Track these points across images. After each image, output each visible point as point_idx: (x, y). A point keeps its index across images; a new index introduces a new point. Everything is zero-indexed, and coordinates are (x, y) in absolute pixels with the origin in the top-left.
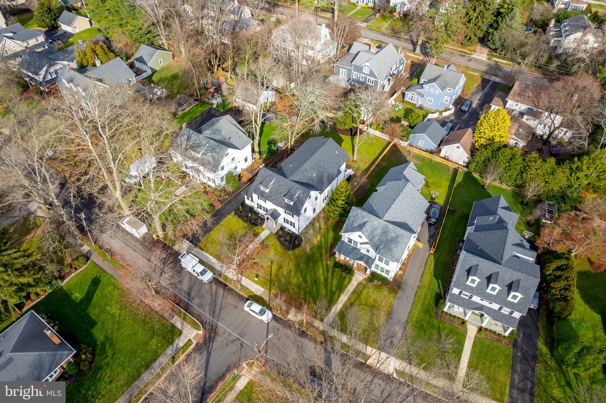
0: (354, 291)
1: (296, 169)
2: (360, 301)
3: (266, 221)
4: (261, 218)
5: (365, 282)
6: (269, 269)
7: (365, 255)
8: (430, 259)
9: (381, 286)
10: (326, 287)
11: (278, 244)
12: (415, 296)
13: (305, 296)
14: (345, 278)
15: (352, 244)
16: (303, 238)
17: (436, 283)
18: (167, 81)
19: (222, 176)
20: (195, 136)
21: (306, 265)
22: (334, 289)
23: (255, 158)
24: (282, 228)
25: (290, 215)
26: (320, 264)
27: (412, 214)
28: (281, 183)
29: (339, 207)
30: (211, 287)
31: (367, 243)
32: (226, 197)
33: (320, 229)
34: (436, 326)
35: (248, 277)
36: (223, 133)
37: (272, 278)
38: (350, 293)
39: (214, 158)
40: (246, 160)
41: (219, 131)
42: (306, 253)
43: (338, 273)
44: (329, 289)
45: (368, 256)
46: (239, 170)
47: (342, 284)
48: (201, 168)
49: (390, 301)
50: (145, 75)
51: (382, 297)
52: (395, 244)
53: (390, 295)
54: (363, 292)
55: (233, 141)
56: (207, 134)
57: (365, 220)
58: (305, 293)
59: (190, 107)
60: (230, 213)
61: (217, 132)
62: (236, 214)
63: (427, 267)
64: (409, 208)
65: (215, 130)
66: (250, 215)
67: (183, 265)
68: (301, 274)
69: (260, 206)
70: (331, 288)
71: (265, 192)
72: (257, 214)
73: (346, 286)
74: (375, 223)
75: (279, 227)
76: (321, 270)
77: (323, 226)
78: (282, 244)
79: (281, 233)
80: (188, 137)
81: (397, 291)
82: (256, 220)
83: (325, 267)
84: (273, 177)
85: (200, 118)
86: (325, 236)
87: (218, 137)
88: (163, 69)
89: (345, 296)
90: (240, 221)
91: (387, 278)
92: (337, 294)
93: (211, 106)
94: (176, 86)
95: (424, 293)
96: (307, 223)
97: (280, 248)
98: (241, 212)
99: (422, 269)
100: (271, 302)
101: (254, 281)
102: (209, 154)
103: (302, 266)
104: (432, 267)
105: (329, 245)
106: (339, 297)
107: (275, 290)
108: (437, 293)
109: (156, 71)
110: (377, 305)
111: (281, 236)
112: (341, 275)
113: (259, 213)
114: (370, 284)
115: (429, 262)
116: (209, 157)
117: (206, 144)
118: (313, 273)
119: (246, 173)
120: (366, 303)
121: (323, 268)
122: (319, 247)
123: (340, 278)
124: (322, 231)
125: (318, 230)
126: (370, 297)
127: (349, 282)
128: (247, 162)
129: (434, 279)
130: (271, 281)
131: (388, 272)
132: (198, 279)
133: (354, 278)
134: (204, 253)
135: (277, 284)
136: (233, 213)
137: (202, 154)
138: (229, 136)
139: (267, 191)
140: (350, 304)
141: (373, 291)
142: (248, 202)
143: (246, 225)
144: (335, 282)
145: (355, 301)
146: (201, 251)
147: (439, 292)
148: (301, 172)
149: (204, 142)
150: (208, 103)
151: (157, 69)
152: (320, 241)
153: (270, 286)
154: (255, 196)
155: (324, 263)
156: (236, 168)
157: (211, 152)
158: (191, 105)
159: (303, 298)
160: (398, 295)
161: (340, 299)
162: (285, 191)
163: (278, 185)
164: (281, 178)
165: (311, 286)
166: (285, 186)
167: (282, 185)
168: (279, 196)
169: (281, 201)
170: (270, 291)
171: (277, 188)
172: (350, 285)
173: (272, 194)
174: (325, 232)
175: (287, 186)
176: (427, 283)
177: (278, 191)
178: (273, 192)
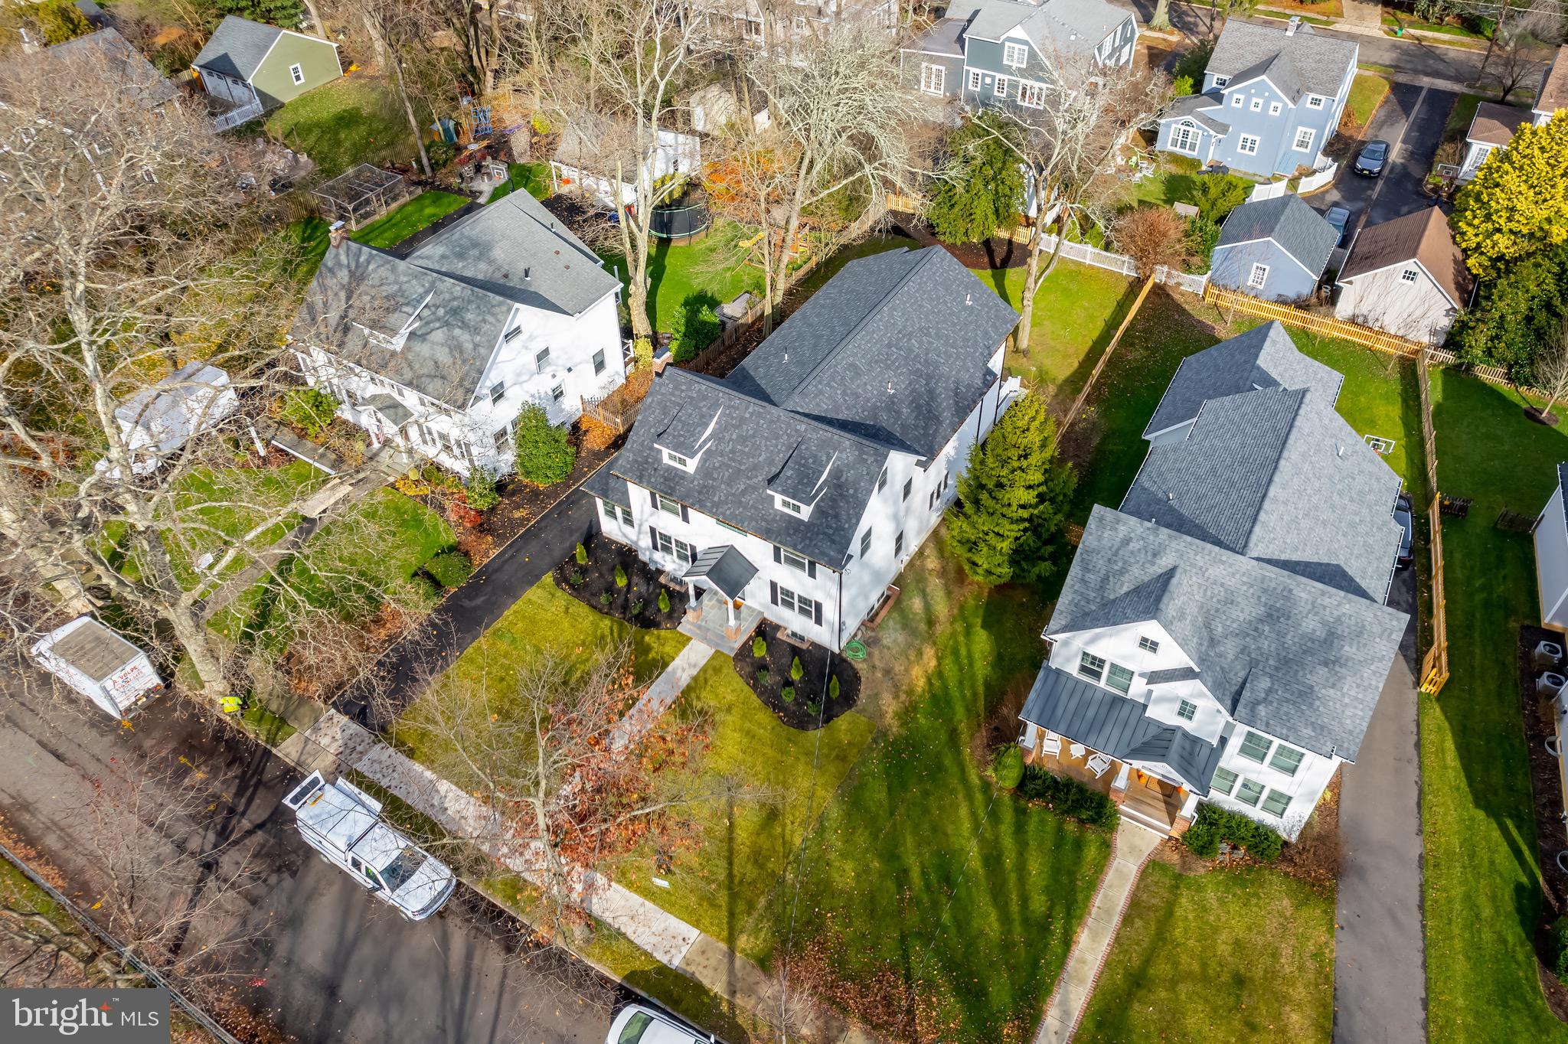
0: (1135, 907)
1: (808, 369)
2: (1175, 962)
3: (693, 602)
4: (671, 594)
5: (1175, 858)
6: (721, 830)
7: (1173, 730)
8: (1429, 723)
9: (1249, 868)
10: (998, 894)
11: (755, 700)
12: (1421, 907)
13: (906, 956)
14: (1079, 845)
15: (1102, 684)
16: (861, 667)
17: (1496, 833)
18: (316, 132)
19: (498, 428)
20: (381, 270)
21: (891, 792)
22: (1038, 903)
23: (636, 361)
24: (765, 631)
25: (801, 566)
26: (954, 782)
27: (1352, 525)
28: (748, 429)
29: (1013, 521)
30: (445, 940)
31: (1187, 674)
32: (517, 514)
33: (931, 622)
35: (622, 876)
36: (498, 253)
37: (737, 870)
38: (1116, 920)
39: (456, 348)
40: (600, 366)
42: (883, 734)
43: (1042, 822)
44: (1014, 908)
45: (1186, 735)
46: (571, 406)
47: (1072, 874)
48: (410, 399)
49: (1311, 947)
50: (238, 117)
51: (1271, 924)
52: (1322, 671)
53: (1305, 913)
54: (1179, 912)
55: (540, 284)
56: (428, 258)
57: (1165, 563)
58: (903, 938)
59: (394, 206)
60: (538, 578)
62: (562, 580)
63: (1430, 760)
64: (1336, 497)
65: (464, 241)
66: (621, 582)
67: (309, 837)
68: (875, 837)
69: (662, 542)
70: (1025, 900)
71: (683, 476)
72: (651, 575)
73: (1093, 885)
74: (1216, 572)
75: (749, 627)
76: (964, 811)
77: (942, 608)
78: (772, 700)
79: (760, 651)
80: (352, 274)
81: (1333, 890)
82: (648, 602)
83: (979, 797)
84: (715, 406)
86: (956, 653)
87: (479, 270)
88: (305, 100)
89: (1095, 936)
90: (581, 609)
91: (1273, 831)
92: (1057, 927)
93: (469, 200)
94: (347, 144)
95: (1458, 892)
96: (874, 598)
98: (583, 571)
99: (1412, 773)
100: (738, 1000)
101: (649, 893)
102: (438, 336)
103: (877, 793)
104: (1452, 760)
105: (981, 689)
106: (1068, 942)
107: (757, 930)
109: (282, 105)
110: (1258, 974)
111: (762, 666)
112: (1060, 829)
113: (660, 572)
114: (1200, 869)
115: (1430, 737)
116: (436, 349)
117: (422, 298)
118: (925, 829)
119: (600, 416)
120: (1204, 965)
121: (970, 797)
122: (939, 701)
123: (1059, 846)
124: (940, 628)
125: (923, 627)
126: (1216, 930)
127: (1100, 868)
128: (604, 375)
129: (1481, 814)
130: (732, 886)
131: (1280, 801)
132: (380, 902)
133: (1120, 841)
134: (418, 767)
135: (762, 902)
136: (548, 578)
137: (412, 334)
138: (522, 268)
139: (691, 466)
140: (1127, 982)
141: (1221, 901)
142: (611, 528)
143: (606, 624)
144: (1036, 867)
145: (1146, 961)
146: (402, 758)
148: (832, 378)
149: (415, 288)
150: (460, 191)
151: (286, 101)
152: (939, 673)
153: (732, 915)
154: (638, 495)
155: (975, 780)
156: (558, 395)
157: (447, 324)
158: (395, 199)
159: (894, 968)
160: (1343, 912)
161: (1075, 953)
162: (771, 462)
163: (734, 437)
164: (747, 408)
165: (925, 899)
166: (767, 439)
167: (754, 436)
168: (742, 487)
169: (756, 508)
170: (731, 940)
171: (733, 451)
172: (1110, 876)
173: (714, 480)
174: (954, 635)
175: (777, 438)
176: (1456, 841)
177: (740, 463)
178: (715, 468)
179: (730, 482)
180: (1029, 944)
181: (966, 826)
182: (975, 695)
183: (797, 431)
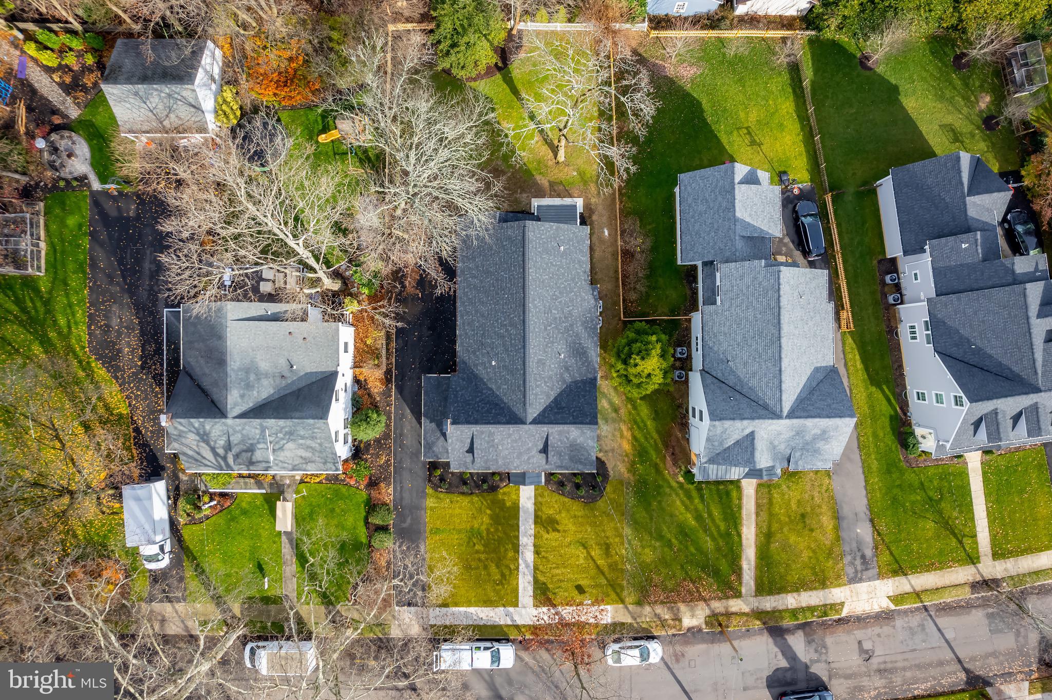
0: (758, 506)
2: (779, 521)
6: (592, 564)
8: (847, 348)
10: (706, 530)
11: (568, 500)
12: (859, 447)
13: (686, 573)
16: (601, 458)
17: (881, 396)
21: (646, 510)
26: (668, 490)
27: (815, 335)
32: (381, 461)
33: (616, 410)
34: (916, 484)
35: (566, 603)
36: (264, 366)
37: (608, 577)
38: (753, 517)
39: (307, 448)
41: (249, 369)
42: (629, 483)
44: (715, 533)
46: (350, 379)
47: (730, 507)
51: (808, 487)
52: (823, 442)
54: (774, 501)
55: (303, 365)
56: (236, 404)
57: (749, 431)
58: (682, 567)
60: (424, 493)
61: (252, 377)
63: (852, 370)
68: (650, 534)
70: (718, 527)
73: (740, 507)
74: (771, 427)
76: (678, 503)
77: (616, 401)
78: (575, 496)
79: (556, 478)
85: (100, 254)
86: (636, 422)
89: (748, 528)
90: (458, 497)
95: (870, 433)
97: (576, 508)
99: (845, 381)
100: (638, 620)
102: (290, 446)
103: (641, 515)
104: (859, 365)
105: (655, 436)
106: (739, 535)
107: (630, 595)
108: (891, 417)
110: (809, 509)
111: (560, 484)
115: (849, 357)
117: (263, 435)
118: (667, 518)
119: (366, 368)
120: (789, 517)
121: (677, 495)
122: (641, 453)
123: (721, 498)
124: (623, 411)
125: (614, 415)
126: (790, 500)
127: (740, 498)
129: (874, 389)
130: (611, 583)
133: (744, 483)
135: (625, 583)
136: (429, 491)
138: (283, 362)
140: (766, 538)
141: (788, 487)
143: (476, 500)
144: (716, 513)
145: (769, 527)
147: (892, 413)
148: (535, 379)
149: (252, 432)
152: (634, 438)
153: (618, 594)
155: (674, 484)
157: (290, 440)
159: (684, 580)
161: (744, 537)
162: (537, 445)
163: (509, 441)
164: (509, 429)
165: (682, 547)
166: (529, 437)
167: (521, 438)
168: (526, 457)
170: (623, 602)
171: (512, 446)
172: (745, 500)
173: (509, 459)
174: (630, 413)
175: (535, 436)
176: (866, 409)
177: (519, 450)
178: (507, 454)
179: (519, 457)
180: (727, 543)
181: (682, 509)
182: (655, 441)
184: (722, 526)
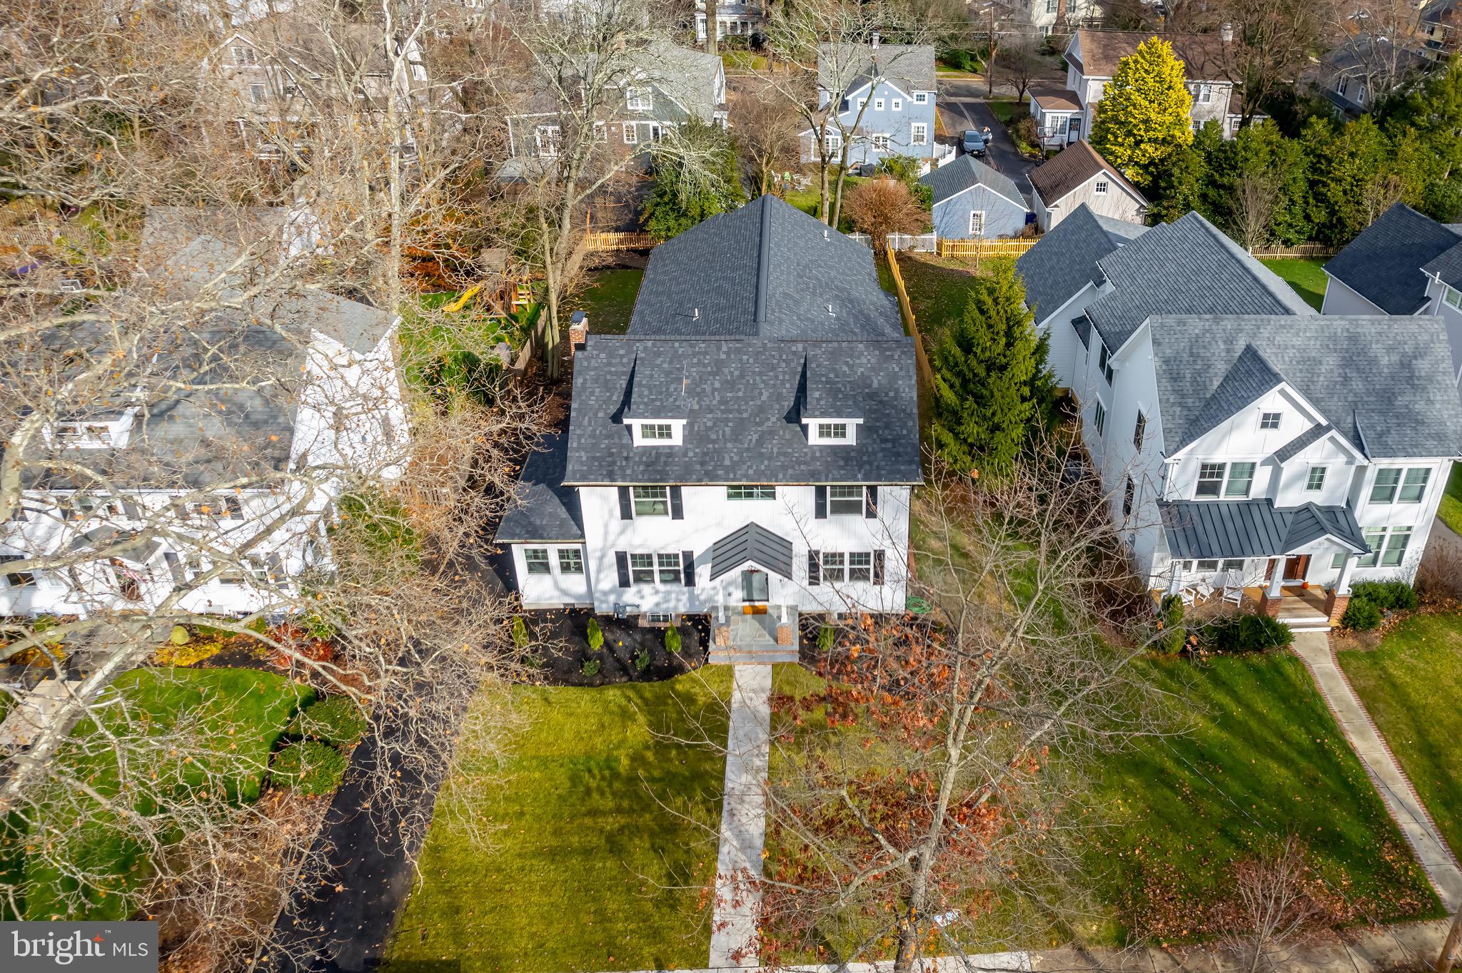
2: (1439, 722)
7: (1308, 508)
9: (1405, 622)
15: (1223, 494)
25: (855, 507)
28: (732, 369)
31: (1318, 432)
38: (1362, 714)
43: (1228, 667)
45: (1317, 507)
47: (1294, 695)
52: (1407, 389)
54: (1398, 681)
66: (595, 644)
70: (1284, 737)
71: (670, 452)
72: (629, 622)
73: (1318, 695)
74: (1282, 337)
84: (676, 359)
89: (1362, 735)
90: (565, 693)
92: (1330, 744)
113: (639, 614)
123: (1263, 680)
126: (1435, 680)
139: (676, 437)
141: (1417, 657)
143: (614, 694)
145: (1419, 733)
148: (779, 306)
154: (601, 509)
162: (779, 397)
163: (717, 385)
164: (719, 349)
165: (1203, 782)
166: (760, 374)
167: (742, 376)
168: (755, 437)
169: (785, 454)
171: (723, 401)
172: (1322, 682)
173: (714, 442)
175: (773, 368)
177: (739, 411)
178: (710, 429)
179: (736, 438)
180: (1325, 771)
183: (794, 353)
184: (1297, 733)
